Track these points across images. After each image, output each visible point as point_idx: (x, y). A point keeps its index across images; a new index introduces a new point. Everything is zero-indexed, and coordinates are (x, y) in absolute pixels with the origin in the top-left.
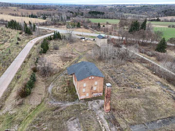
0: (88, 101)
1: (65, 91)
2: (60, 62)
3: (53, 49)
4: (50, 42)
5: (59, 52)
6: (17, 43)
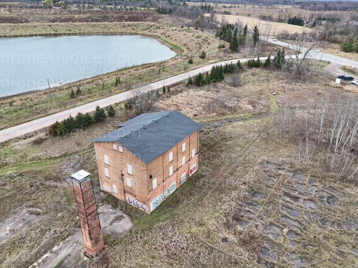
0: (109, 203)
6: (191, 62)
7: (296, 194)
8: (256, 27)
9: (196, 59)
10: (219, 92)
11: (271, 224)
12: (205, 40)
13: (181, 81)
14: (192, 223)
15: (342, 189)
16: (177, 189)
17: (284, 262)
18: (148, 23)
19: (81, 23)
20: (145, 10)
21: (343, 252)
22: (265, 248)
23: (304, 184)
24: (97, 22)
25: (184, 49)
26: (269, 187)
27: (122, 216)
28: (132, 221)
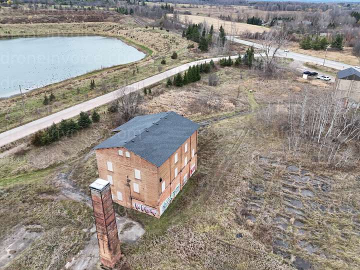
3: (206, 83)
5: (210, 90)
6: (164, 63)
7: (293, 184)
8: (221, 27)
9: (169, 60)
10: (199, 91)
11: (278, 215)
12: (173, 40)
13: (158, 82)
14: (204, 223)
15: (331, 176)
16: (181, 191)
17: (298, 250)
18: (110, 23)
19: (36, 24)
20: (104, 10)
21: (346, 234)
22: (278, 239)
23: (298, 175)
24: (54, 22)
25: (153, 49)
26: (267, 180)
27: (131, 223)
28: (143, 227)
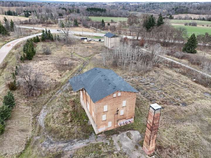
0: (112, 135)
1: (69, 120)
2: (55, 71)
3: (43, 54)
4: (37, 44)
5: (52, 57)
27: (128, 133)
28: (134, 130)
